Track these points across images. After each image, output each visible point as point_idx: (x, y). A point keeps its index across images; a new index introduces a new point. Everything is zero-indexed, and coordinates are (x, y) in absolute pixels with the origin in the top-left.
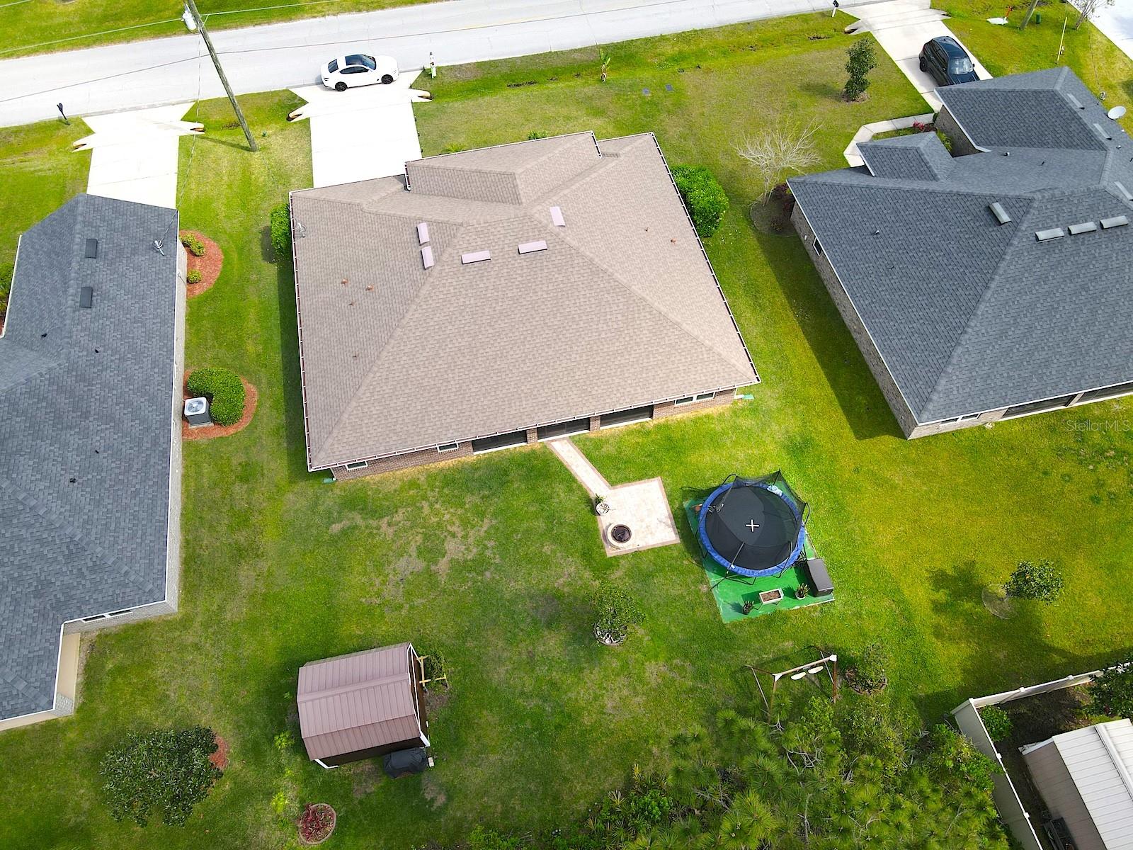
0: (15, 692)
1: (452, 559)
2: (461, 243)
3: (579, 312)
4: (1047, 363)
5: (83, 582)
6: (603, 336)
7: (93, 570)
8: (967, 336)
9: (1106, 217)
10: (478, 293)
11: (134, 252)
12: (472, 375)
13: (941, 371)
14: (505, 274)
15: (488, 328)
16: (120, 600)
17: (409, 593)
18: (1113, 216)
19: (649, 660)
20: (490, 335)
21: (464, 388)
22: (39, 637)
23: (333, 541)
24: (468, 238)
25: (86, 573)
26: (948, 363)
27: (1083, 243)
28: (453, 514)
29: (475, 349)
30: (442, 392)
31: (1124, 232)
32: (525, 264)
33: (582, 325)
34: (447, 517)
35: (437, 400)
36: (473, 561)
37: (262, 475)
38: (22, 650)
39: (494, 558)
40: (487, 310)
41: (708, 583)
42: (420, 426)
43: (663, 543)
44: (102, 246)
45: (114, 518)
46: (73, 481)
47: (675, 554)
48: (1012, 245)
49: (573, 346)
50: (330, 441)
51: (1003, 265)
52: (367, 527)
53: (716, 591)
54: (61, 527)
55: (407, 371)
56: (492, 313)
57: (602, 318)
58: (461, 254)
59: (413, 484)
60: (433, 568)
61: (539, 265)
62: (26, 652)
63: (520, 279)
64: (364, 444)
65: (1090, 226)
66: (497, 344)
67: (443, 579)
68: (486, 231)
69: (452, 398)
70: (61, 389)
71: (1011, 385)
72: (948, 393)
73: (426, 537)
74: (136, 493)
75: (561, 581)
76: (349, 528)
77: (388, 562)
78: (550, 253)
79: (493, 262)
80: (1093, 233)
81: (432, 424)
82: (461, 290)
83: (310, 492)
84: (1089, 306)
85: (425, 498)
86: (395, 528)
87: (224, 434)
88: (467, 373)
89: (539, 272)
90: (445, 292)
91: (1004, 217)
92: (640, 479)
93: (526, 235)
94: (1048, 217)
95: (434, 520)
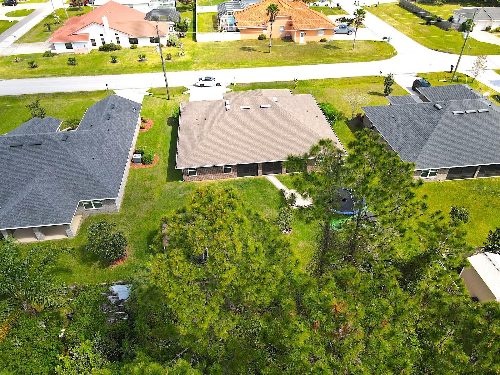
0: (59, 215)
2: (240, 103)
3: (281, 127)
4: (461, 154)
5: (90, 188)
6: (289, 135)
7: (94, 184)
8: (428, 142)
9: (480, 109)
10: (245, 118)
11: (126, 110)
13: (418, 153)
14: (255, 113)
15: (247, 129)
16: (101, 195)
18: (482, 109)
19: (300, 240)
20: (248, 131)
21: (236, 147)
22: (71, 202)
23: (180, 198)
24: (243, 102)
25: (92, 185)
26: (421, 151)
27: (471, 116)
29: (242, 135)
30: (228, 148)
31: (487, 114)
32: (262, 111)
33: (281, 131)
35: (226, 150)
37: (157, 179)
38: (64, 204)
40: (247, 124)
42: (219, 158)
44: (116, 107)
45: (104, 172)
46: (93, 159)
48: (444, 115)
50: (185, 160)
51: (441, 120)
54: (87, 169)
55: (216, 140)
56: (249, 125)
57: (289, 130)
58: (240, 106)
61: (267, 111)
62: (66, 205)
63: (260, 115)
64: (197, 162)
65: (474, 111)
66: (250, 135)
68: (249, 100)
69: (232, 150)
70: (94, 136)
71: (447, 160)
72: (421, 160)
74: (113, 168)
76: (186, 195)
78: (271, 108)
79: (251, 109)
80: (475, 114)
81: (223, 158)
82: (239, 117)
83: (174, 185)
84: (476, 136)
87: (145, 167)
88: (238, 142)
89: (267, 114)
90: (233, 117)
91: (440, 107)
93: (264, 102)
94: (457, 107)
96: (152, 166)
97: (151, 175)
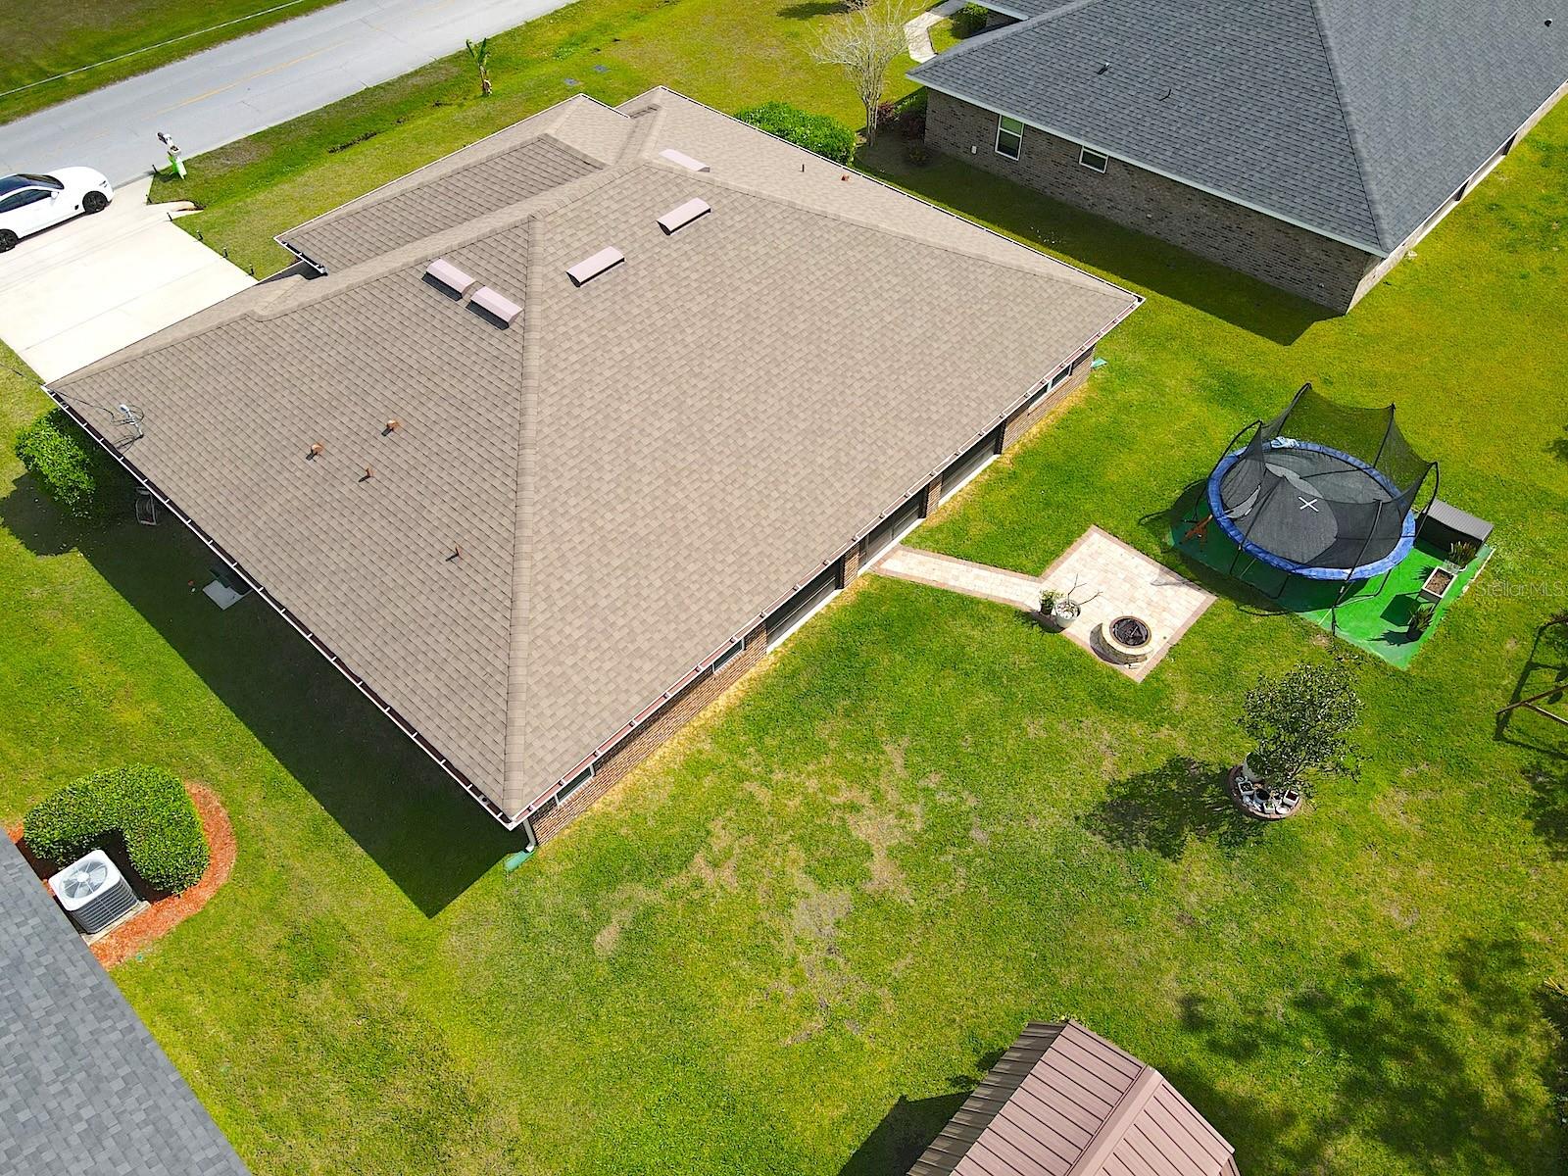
1: (890, 850)
2: (552, 250)
3: (826, 294)
6: (888, 319)
8: (1353, 119)
10: (639, 327)
12: (717, 478)
13: (1358, 175)
14: (665, 277)
15: (693, 381)
17: (865, 965)
19: (1367, 798)
20: (706, 392)
21: (719, 506)
23: (622, 969)
24: (559, 238)
26: (1358, 162)
28: (821, 774)
29: (694, 429)
30: (684, 533)
32: (687, 247)
33: (845, 315)
34: (812, 784)
35: (685, 553)
36: (932, 827)
37: (350, 938)
39: (962, 800)
40: (672, 350)
41: (1318, 630)
42: (683, 617)
43: (1195, 613)
47: (1229, 618)
49: (853, 353)
50: (517, 741)
51: (1323, 15)
52: (671, 897)
53: (1341, 634)
55: (593, 524)
56: (683, 352)
57: (868, 291)
58: (563, 269)
59: (696, 766)
60: (869, 888)
61: (712, 241)
63: (694, 276)
64: (593, 710)
66: (727, 404)
67: (905, 896)
68: (585, 215)
69: (709, 535)
72: (1388, 200)
73: (806, 842)
74: (95, 1134)
75: (1107, 765)
76: (636, 921)
77: (774, 933)
78: (717, 215)
79: (631, 263)
81: (702, 603)
82: (605, 332)
83: (492, 906)
85: (742, 777)
86: (732, 862)
87: (189, 910)
88: (706, 478)
89: (720, 252)
90: (576, 348)
92: (1069, 543)
93: (659, 199)
95: (794, 803)
96: (223, 867)
97: (277, 933)
